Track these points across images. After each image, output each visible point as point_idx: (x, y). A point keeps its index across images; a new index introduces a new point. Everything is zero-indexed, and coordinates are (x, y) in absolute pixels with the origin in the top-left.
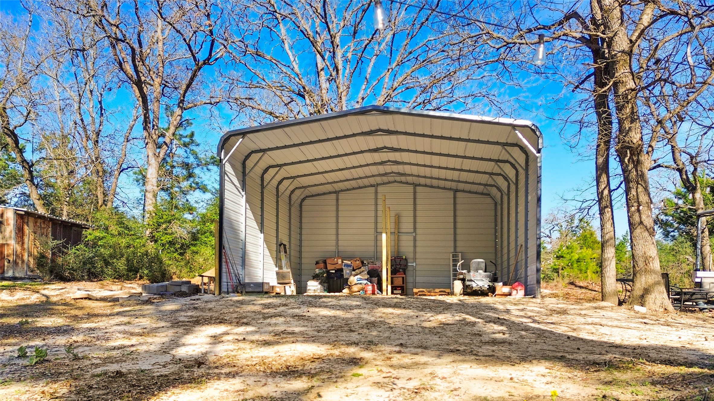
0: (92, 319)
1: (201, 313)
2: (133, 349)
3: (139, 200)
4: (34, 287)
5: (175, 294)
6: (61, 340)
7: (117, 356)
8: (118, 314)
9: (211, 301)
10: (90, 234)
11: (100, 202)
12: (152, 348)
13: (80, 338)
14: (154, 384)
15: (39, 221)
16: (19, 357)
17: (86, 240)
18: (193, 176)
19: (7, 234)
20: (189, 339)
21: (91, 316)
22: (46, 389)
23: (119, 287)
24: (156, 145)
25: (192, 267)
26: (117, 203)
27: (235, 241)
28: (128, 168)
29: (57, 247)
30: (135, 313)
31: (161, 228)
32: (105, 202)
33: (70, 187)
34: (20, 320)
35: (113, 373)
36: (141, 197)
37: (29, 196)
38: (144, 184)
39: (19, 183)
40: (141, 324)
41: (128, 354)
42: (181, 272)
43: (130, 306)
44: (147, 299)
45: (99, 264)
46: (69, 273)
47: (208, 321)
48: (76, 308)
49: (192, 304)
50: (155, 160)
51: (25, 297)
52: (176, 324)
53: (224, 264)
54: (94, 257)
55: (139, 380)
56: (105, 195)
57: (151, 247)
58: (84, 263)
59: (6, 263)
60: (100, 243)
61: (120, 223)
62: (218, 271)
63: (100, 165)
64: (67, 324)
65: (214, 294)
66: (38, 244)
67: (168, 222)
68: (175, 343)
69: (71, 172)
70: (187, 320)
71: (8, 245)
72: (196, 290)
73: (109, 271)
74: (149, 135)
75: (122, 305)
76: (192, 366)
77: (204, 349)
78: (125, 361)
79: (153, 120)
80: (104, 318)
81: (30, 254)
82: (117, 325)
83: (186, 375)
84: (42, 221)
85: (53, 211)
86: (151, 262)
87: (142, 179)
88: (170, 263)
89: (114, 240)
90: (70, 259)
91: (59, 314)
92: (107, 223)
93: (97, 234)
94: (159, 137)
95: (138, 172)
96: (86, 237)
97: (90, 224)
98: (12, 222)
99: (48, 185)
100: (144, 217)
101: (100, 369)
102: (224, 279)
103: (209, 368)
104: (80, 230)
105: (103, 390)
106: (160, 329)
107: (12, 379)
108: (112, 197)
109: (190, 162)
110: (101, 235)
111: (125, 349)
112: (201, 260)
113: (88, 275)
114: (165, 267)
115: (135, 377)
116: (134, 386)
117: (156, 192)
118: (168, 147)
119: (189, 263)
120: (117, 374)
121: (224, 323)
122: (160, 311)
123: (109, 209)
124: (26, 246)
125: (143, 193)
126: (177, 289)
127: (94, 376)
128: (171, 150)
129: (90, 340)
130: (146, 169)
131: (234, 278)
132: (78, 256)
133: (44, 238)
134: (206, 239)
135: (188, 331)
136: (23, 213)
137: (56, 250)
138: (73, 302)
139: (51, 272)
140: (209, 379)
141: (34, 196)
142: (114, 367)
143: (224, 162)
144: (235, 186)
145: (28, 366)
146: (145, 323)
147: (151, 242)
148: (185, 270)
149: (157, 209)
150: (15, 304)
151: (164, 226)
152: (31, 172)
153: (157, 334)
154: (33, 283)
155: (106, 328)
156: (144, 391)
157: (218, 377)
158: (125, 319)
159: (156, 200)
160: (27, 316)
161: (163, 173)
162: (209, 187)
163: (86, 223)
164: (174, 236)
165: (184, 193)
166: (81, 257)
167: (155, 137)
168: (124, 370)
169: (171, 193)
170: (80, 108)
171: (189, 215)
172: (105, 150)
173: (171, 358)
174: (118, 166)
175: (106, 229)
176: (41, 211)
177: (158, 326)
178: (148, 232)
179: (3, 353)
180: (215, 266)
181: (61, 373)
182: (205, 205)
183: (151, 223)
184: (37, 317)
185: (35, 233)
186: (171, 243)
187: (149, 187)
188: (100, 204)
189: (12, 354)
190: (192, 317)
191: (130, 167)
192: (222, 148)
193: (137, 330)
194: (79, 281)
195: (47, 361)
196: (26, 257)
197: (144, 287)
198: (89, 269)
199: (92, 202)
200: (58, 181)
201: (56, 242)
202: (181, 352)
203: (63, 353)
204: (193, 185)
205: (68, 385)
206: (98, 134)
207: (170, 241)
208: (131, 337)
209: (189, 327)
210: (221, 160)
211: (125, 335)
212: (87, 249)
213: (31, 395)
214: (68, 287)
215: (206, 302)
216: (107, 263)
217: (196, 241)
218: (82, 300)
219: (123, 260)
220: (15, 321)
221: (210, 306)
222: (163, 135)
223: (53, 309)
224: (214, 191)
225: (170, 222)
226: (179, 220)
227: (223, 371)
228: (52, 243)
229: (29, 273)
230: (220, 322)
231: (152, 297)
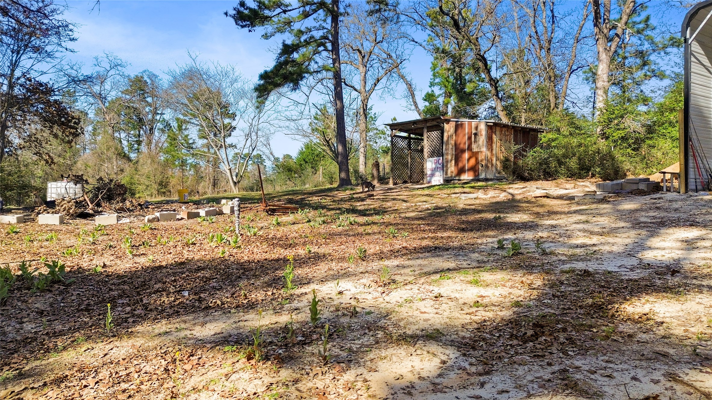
0: (552, 216)
1: (665, 214)
2: (595, 248)
3: (588, 98)
4: (501, 187)
5: (631, 192)
6: (529, 235)
7: (581, 254)
8: (575, 212)
9: (676, 201)
10: (544, 137)
11: (552, 105)
12: (615, 249)
13: (545, 234)
14: (624, 288)
15: (504, 129)
16: (498, 248)
17: (541, 142)
18: (649, 64)
19: (481, 143)
20: (655, 242)
21: (551, 213)
22: (524, 279)
23: (573, 185)
24: (608, 39)
25: (649, 162)
26: (568, 104)
27: (705, 130)
28: (578, 68)
29: (518, 151)
30: (592, 211)
31: (613, 124)
32: (556, 106)
33: (527, 96)
34: (494, 215)
35: (581, 271)
36: (590, 95)
37: (495, 109)
38: (594, 81)
39: (487, 99)
40: (599, 223)
41: (592, 254)
42: (636, 168)
43: (585, 204)
44: (602, 197)
45: (553, 165)
46: (528, 173)
47: (676, 223)
48: (537, 206)
49: (654, 203)
50: (606, 55)
51: (496, 195)
52: (637, 225)
53: (691, 159)
54: (548, 158)
55: (608, 282)
56: (556, 98)
57: (602, 144)
58: (541, 164)
59: (480, 167)
60: (553, 144)
61: (572, 124)
62: (683, 166)
63: (552, 71)
64: (531, 220)
65: (679, 192)
66: (503, 149)
67: (620, 117)
68: (641, 246)
69: (527, 82)
70: (649, 221)
71: (481, 152)
72: (656, 188)
73: (563, 169)
74: (600, 29)
75: (578, 204)
76: (665, 274)
77: (676, 254)
78: (590, 260)
79: (604, 14)
80: (563, 216)
81: (497, 159)
82: (575, 223)
83: (659, 282)
84: (506, 129)
85: (514, 119)
86: (602, 159)
87: (592, 77)
88: (623, 159)
89: (566, 140)
90: (528, 161)
91: (524, 211)
92: (559, 124)
93: (550, 136)
94: (610, 30)
95: (587, 70)
96: (541, 140)
97: (544, 127)
98: (484, 133)
99: (509, 97)
100: (593, 114)
101: (568, 266)
102: (691, 174)
103: (686, 277)
104: (536, 133)
105: (573, 286)
106: (620, 229)
107: (497, 268)
108: (563, 99)
109: (644, 49)
110: (554, 137)
111: (588, 248)
112: (659, 154)
113: (544, 175)
114: (617, 164)
115: (603, 278)
116: (603, 287)
117: (606, 88)
118: (620, 38)
119: (645, 158)
120: (584, 273)
121: (697, 226)
122: (618, 211)
123: (561, 111)
124: (494, 152)
125: (593, 91)
126: (634, 187)
127: (563, 272)
128: (623, 40)
129: (553, 236)
130: (596, 66)
131: (704, 173)
132: (535, 158)
133: (508, 144)
134: (664, 131)
135: (653, 234)
136: (492, 124)
137: (517, 154)
138: (534, 200)
139: (514, 173)
140: (688, 291)
141: (499, 108)
142: (580, 266)
143: (690, 42)
144: (704, 66)
145: (506, 257)
146: (603, 223)
147: (602, 139)
148: (640, 166)
149: (608, 105)
150: (489, 202)
151: (616, 121)
152: (496, 88)
153: (618, 235)
154: (500, 183)
155: (566, 225)
156: (614, 294)
157: (700, 288)
158: (583, 218)
159: (607, 96)
160: (499, 212)
161: (614, 66)
162: (668, 73)
163: (540, 127)
164: (627, 131)
165: (638, 84)
166: (538, 159)
167: (605, 31)
168: (590, 270)
169: (623, 86)
170: (534, 21)
171: (644, 107)
172: (556, 56)
173: (638, 261)
174: (568, 68)
175: (558, 130)
176: (505, 120)
177: (617, 226)
178: (598, 130)
179: (486, 243)
180: (680, 161)
181: (533, 266)
182: (663, 93)
183: (602, 120)
184: (507, 213)
185: (501, 140)
186: (624, 139)
187: (600, 84)
188: (552, 108)
189: (493, 245)
190: (654, 217)
191: (580, 67)
192: (688, 25)
193: (596, 229)
194: (537, 180)
195: (521, 253)
196: (494, 161)
197: (599, 186)
198: (545, 169)
199: (545, 107)
200: (517, 92)
201: (517, 147)
202: (649, 256)
203: (532, 247)
204: (648, 73)
205: (542, 278)
206: (550, 42)
207: (622, 137)
208: (592, 236)
209: (653, 229)
210: (686, 41)
211: (585, 234)
212: (542, 151)
213: (513, 283)
214: (529, 186)
215: (670, 201)
216: (560, 163)
217: (652, 134)
218: (541, 198)
219: (575, 159)
220: (490, 216)
221: (675, 205)
222: (614, 27)
223: (518, 206)
224: (673, 76)
225: (622, 117)
226: (633, 113)
227: (704, 283)
228: (515, 148)
229: (497, 175)
230: (691, 225)
231: (607, 195)
